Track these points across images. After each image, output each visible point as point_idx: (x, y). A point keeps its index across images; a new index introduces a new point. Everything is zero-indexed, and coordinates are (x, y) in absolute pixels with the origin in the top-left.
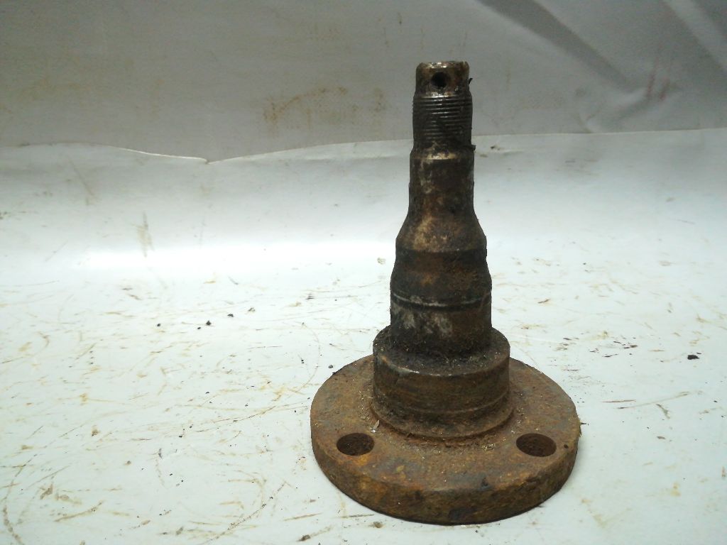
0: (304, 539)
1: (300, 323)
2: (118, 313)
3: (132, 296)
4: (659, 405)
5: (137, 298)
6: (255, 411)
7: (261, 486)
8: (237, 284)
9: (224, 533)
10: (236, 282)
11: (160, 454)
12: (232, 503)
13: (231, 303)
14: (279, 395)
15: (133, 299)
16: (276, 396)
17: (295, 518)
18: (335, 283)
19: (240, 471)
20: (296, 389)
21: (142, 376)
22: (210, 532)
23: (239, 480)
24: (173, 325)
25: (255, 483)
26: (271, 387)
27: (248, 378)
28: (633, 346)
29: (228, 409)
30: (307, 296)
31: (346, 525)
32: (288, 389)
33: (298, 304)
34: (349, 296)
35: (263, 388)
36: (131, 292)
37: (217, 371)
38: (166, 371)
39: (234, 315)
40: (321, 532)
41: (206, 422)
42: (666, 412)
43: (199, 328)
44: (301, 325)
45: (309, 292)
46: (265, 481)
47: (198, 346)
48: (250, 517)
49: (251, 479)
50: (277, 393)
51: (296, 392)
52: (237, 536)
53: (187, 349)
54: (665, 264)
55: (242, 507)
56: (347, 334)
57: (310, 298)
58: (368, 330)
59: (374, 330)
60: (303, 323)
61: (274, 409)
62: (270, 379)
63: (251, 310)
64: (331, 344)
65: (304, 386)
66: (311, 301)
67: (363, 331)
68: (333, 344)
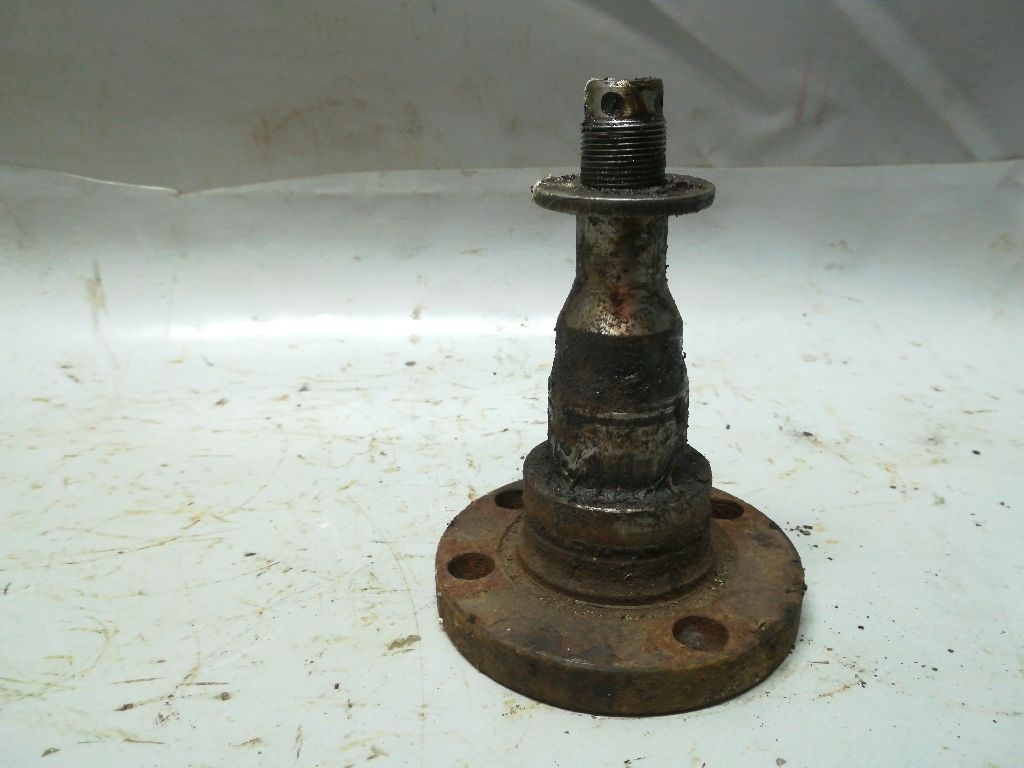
0: (125, 707)
1: (274, 423)
2: (46, 400)
3: (72, 377)
5: (77, 381)
6: (153, 541)
7: (108, 638)
8: (211, 365)
9: (30, 695)
10: (211, 362)
11: (6, 590)
12: (62, 657)
13: (196, 392)
14: (196, 520)
15: (70, 381)
16: (190, 523)
17: (128, 682)
18: (344, 370)
19: (91, 618)
20: (220, 515)
21: (35, 487)
22: (16, 691)
23: (84, 629)
24: (110, 419)
25: (102, 634)
26: (190, 511)
27: (167, 496)
29: (119, 537)
30: (300, 387)
31: (185, 694)
32: (210, 513)
33: (285, 397)
34: (358, 389)
35: (179, 512)
36: (70, 371)
37: (132, 484)
38: (69, 481)
40: (151, 701)
41: (84, 553)
44: (274, 427)
45: (305, 381)
46: (116, 632)
47: (128, 450)
48: (74, 676)
49: (101, 628)
50: (193, 519)
51: (219, 518)
52: (44, 699)
53: (111, 454)
54: (809, 359)
55: (71, 663)
56: (329, 442)
57: (304, 389)
58: (361, 438)
59: (369, 439)
60: (279, 426)
61: (179, 539)
62: (193, 500)
63: (221, 403)
64: (300, 456)
65: (233, 511)
66: (304, 393)
67: (353, 439)
68: (303, 456)
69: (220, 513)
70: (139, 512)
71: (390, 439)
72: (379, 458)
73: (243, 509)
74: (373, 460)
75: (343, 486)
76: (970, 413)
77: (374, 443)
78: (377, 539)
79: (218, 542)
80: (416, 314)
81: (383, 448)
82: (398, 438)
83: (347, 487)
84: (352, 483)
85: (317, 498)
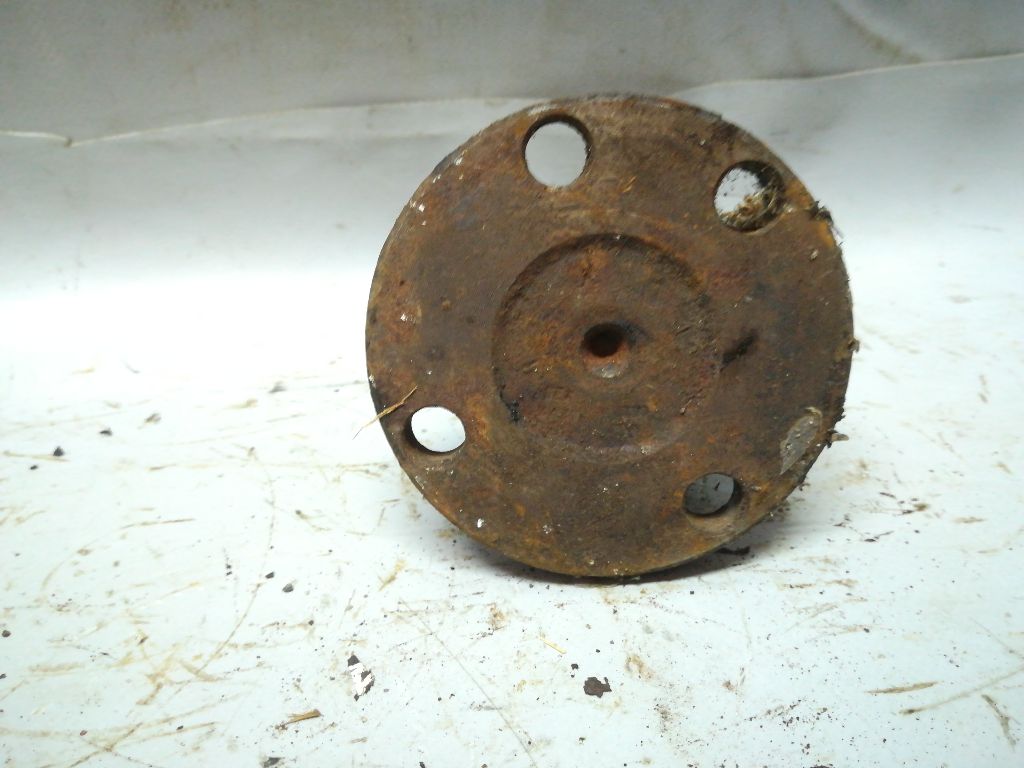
1: (243, 448)
4: (989, 700)
6: (94, 741)
8: (136, 372)
14: (158, 682)
16: (151, 688)
20: (198, 664)
26: (146, 657)
27: (100, 626)
28: (921, 508)
29: (33, 735)
30: (272, 384)
32: (181, 662)
33: (250, 403)
35: (126, 661)
37: (38, 601)
39: (113, 430)
42: (1005, 721)
43: (34, 468)
44: (244, 454)
50: (153, 677)
51: (197, 672)
56: (337, 480)
60: (252, 449)
61: (139, 732)
62: (147, 630)
63: (152, 419)
64: (298, 513)
65: (218, 654)
67: (373, 469)
68: (304, 512)
69: (197, 657)
70: (60, 668)
73: (235, 646)
75: (386, 576)
78: (479, 699)
79: (209, 734)
83: (392, 579)
84: (399, 568)
85: (350, 608)
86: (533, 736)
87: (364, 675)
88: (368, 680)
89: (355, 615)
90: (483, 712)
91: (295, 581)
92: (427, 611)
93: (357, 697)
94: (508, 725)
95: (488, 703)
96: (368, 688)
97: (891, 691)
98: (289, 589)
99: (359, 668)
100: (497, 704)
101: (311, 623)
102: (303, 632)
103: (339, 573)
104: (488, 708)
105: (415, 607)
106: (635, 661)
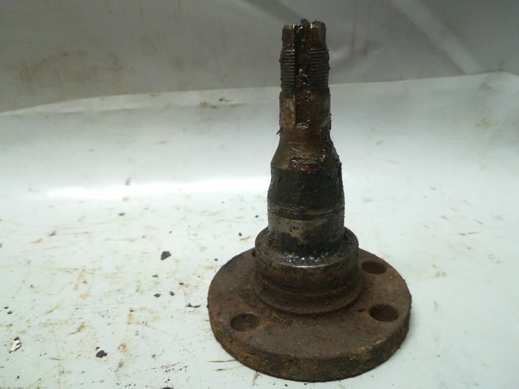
1: (26, 260)
18: (80, 220)
33: (39, 241)
34: (86, 233)
44: (26, 263)
45: (55, 228)
56: (54, 274)
57: (53, 234)
58: (76, 269)
59: (80, 271)
60: (29, 262)
64: (31, 286)
66: (53, 237)
67: (71, 270)
68: (34, 286)
71: (94, 270)
72: (81, 286)
74: (76, 288)
75: (49, 310)
76: (464, 235)
77: (83, 274)
78: (55, 355)
80: (128, 183)
81: (88, 277)
82: (100, 269)
83: (51, 311)
84: (56, 307)
85: (28, 321)
86: (66, 370)
87: (17, 344)
88: (18, 346)
89: (29, 324)
90: (53, 360)
91: (14, 310)
92: (56, 324)
93: (10, 352)
94: (59, 365)
95: (57, 358)
96: (16, 349)
97: (218, 362)
98: (10, 313)
99: (18, 341)
100: (60, 358)
101: (11, 325)
102: (6, 328)
103: (33, 308)
104: (57, 359)
105: (52, 322)
106: (123, 345)
